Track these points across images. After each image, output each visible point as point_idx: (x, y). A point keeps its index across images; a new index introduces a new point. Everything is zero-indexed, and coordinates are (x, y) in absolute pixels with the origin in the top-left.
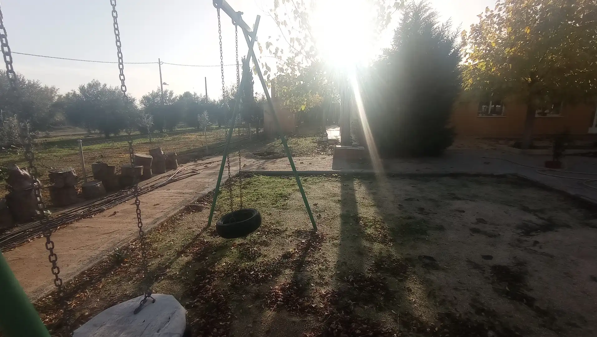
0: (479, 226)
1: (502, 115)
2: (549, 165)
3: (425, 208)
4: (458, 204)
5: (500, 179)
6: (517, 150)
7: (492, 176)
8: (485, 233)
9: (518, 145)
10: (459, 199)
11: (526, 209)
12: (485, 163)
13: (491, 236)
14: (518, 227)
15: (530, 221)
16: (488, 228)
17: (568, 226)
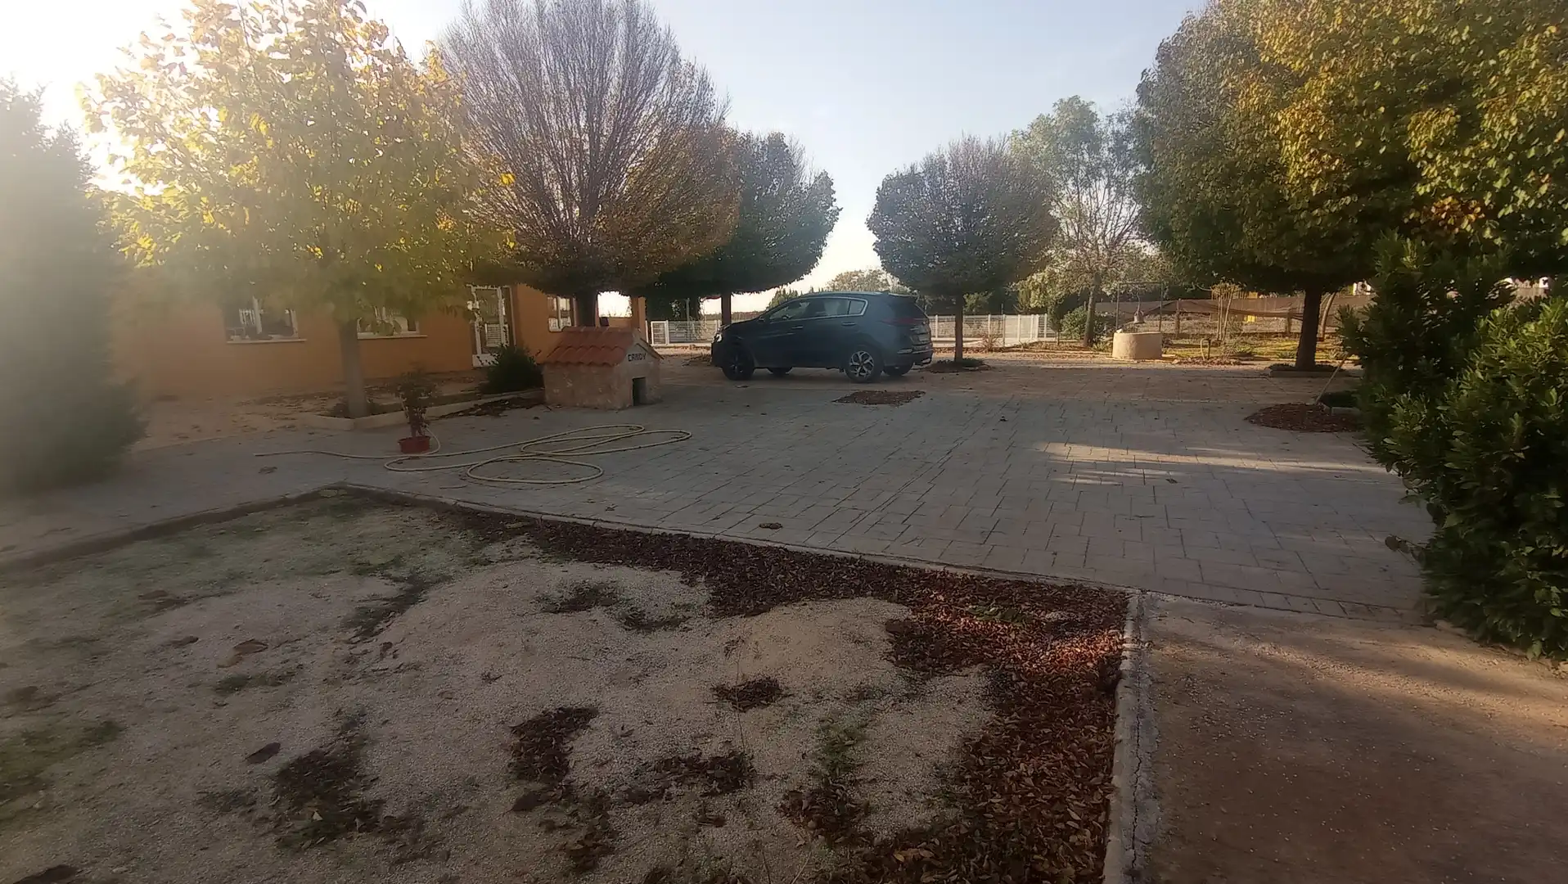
0: (245, 668)
1: (295, 335)
2: (407, 446)
3: (39, 686)
4: (175, 622)
5: (307, 505)
6: (343, 423)
7: (285, 502)
8: (263, 680)
9: (342, 411)
10: (179, 602)
11: (363, 570)
12: (262, 470)
13: (278, 680)
14: (348, 624)
15: (374, 597)
16: (271, 662)
17: (447, 579)
